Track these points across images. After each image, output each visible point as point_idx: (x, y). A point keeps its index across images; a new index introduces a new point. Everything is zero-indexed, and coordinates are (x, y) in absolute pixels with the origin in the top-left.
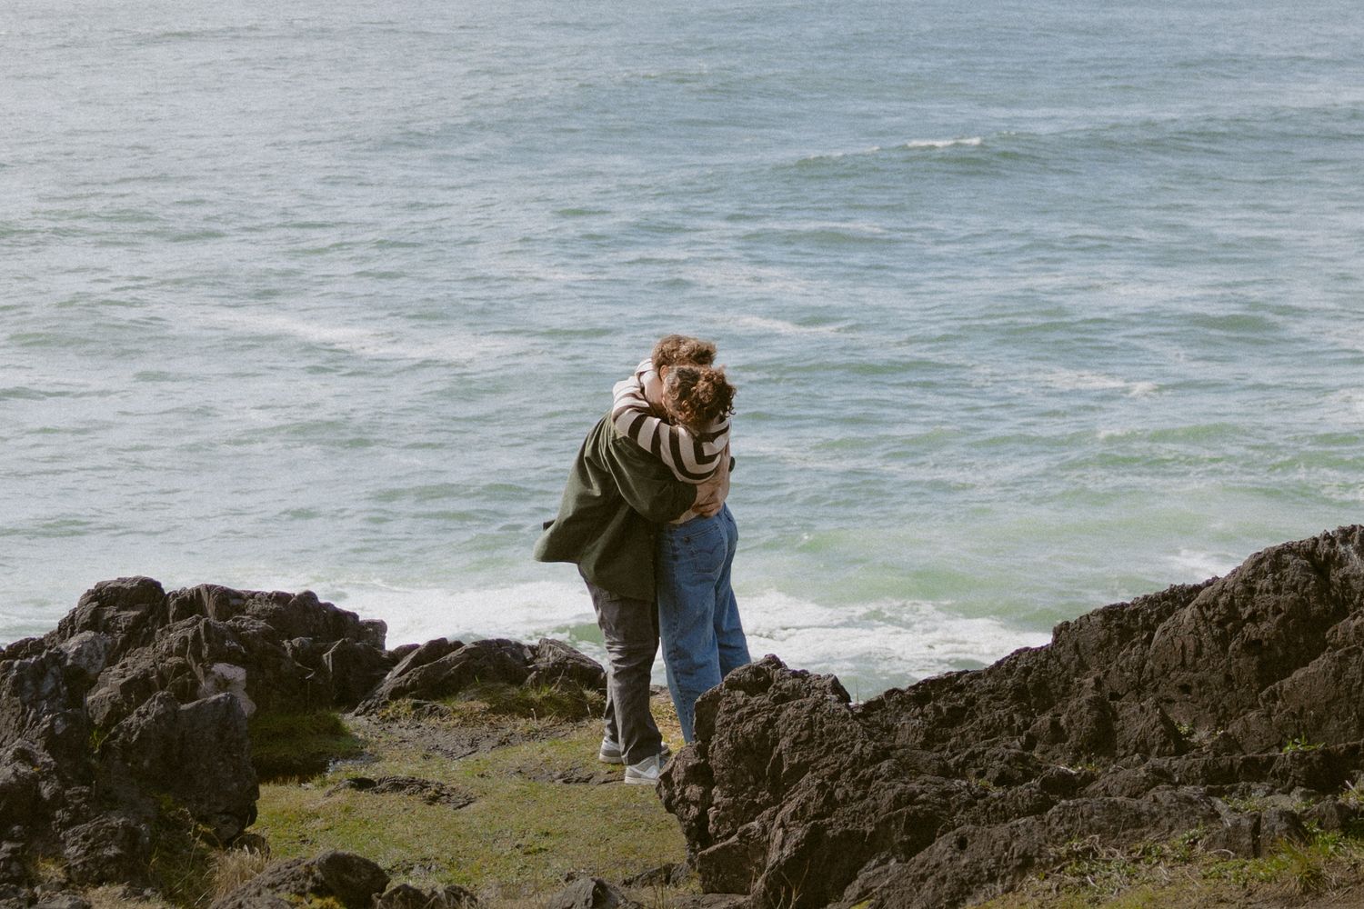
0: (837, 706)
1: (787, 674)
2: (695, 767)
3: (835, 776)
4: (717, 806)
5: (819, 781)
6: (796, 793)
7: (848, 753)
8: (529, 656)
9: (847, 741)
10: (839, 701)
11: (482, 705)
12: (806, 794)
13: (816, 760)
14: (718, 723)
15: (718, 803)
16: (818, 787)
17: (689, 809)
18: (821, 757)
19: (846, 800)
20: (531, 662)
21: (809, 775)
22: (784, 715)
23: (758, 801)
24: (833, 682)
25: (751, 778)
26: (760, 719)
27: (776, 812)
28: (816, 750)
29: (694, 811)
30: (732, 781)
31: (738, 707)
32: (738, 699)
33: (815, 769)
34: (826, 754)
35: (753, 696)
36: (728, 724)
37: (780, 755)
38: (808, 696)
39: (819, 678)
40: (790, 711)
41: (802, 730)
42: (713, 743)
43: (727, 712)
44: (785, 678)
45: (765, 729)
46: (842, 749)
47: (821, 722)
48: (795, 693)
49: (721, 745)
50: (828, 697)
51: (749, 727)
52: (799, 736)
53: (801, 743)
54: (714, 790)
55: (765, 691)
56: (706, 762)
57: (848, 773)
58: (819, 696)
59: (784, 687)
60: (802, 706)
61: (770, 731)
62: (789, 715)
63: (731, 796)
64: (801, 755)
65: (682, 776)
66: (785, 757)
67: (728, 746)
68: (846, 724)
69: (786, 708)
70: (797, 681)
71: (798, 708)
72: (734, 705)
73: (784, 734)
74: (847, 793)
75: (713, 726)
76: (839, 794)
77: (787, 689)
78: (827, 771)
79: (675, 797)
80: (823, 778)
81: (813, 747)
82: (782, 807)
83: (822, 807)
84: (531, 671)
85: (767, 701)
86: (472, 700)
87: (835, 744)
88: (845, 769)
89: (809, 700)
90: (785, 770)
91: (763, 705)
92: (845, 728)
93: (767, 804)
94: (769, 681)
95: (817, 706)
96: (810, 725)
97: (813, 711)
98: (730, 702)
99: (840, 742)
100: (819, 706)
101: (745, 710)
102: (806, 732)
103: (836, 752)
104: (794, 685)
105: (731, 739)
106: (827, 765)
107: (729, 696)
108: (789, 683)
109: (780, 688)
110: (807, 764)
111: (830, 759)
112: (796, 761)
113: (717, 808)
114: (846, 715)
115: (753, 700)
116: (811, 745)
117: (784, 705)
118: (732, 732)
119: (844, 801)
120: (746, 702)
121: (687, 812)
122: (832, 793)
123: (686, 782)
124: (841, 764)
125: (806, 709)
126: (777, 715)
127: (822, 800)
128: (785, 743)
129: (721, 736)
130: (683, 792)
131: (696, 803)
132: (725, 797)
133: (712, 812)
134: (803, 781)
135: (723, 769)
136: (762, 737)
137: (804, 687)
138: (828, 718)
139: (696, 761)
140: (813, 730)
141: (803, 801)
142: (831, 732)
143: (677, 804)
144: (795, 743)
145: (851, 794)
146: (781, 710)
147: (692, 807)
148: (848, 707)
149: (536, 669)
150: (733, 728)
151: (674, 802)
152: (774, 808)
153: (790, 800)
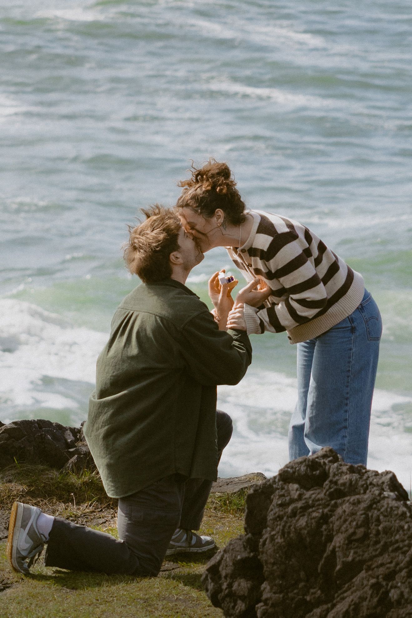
0: (394, 504)
1: (344, 469)
2: (243, 560)
3: (390, 576)
4: (266, 602)
5: (373, 581)
6: (349, 593)
7: (404, 553)
8: (70, 438)
9: (403, 541)
10: (397, 499)
11: (21, 488)
12: (358, 594)
13: (372, 558)
14: (270, 516)
15: (267, 599)
16: (373, 586)
17: (235, 604)
18: (376, 556)
19: (399, 603)
20: (72, 445)
21: (363, 574)
22: (339, 511)
23: (308, 598)
24: (391, 479)
25: (302, 574)
26: (315, 514)
27: (328, 611)
28: (371, 549)
29: (241, 606)
30: (283, 576)
31: (292, 501)
32: (292, 493)
33: (369, 569)
34: (381, 554)
35: (308, 490)
36: (280, 518)
37: (334, 551)
38: (365, 493)
39: (376, 474)
40: (345, 507)
41: (358, 527)
42: (265, 537)
43: (281, 505)
44: (342, 472)
45: (319, 525)
46: (398, 549)
47: (378, 520)
48: (352, 488)
49: (272, 538)
50: (385, 494)
51: (302, 522)
52: (354, 533)
53: (356, 540)
54: (264, 585)
55: (321, 485)
56: (255, 557)
57: (403, 573)
58: (377, 492)
59: (341, 481)
60: (359, 502)
61: (324, 527)
62: (345, 511)
63: (280, 592)
64: (355, 553)
65: (229, 570)
66: (339, 554)
67: (279, 540)
68: (402, 523)
69: (342, 504)
70: (355, 476)
71: (354, 504)
72: (287, 499)
73: (338, 531)
74: (402, 594)
75: (265, 519)
76: (394, 594)
77: (344, 484)
78: (382, 570)
79: (221, 590)
80: (377, 577)
81: (368, 546)
82: (334, 606)
83: (375, 608)
84: (72, 454)
85: (322, 495)
86: (10, 481)
87: (392, 544)
88: (401, 570)
89: (366, 497)
90: (338, 567)
91: (318, 500)
92: (402, 528)
93: (318, 603)
94: (325, 475)
95: (375, 502)
96: (366, 522)
97: (370, 508)
98: (283, 495)
99: (397, 541)
100: (375, 503)
101: (299, 504)
102: (362, 530)
103: (393, 551)
104: (351, 481)
105: (283, 534)
106: (382, 565)
107: (283, 488)
108: (345, 478)
109: (336, 483)
110: (362, 562)
111: (385, 558)
112: (350, 559)
113: (266, 604)
114: (404, 514)
115: (308, 494)
116: (366, 542)
117: (339, 501)
118: (284, 527)
119: (399, 602)
120: (300, 496)
121: (234, 607)
122: (387, 592)
123: (233, 576)
124: (397, 564)
125: (363, 505)
126: (332, 511)
127: (375, 600)
128: (339, 540)
129: (273, 529)
130: (230, 586)
131: (243, 598)
132: (275, 593)
133: (260, 608)
134: (357, 580)
135: (274, 564)
136: (315, 532)
137: (361, 483)
138: (385, 516)
139: (245, 555)
140: (369, 528)
141: (356, 600)
142: (388, 531)
143: (224, 599)
144: (350, 541)
145: (406, 596)
146: (336, 506)
147: (239, 602)
148: (406, 505)
149: (77, 452)
150: (286, 522)
151: (220, 596)
152: (325, 607)
153: (343, 599)
